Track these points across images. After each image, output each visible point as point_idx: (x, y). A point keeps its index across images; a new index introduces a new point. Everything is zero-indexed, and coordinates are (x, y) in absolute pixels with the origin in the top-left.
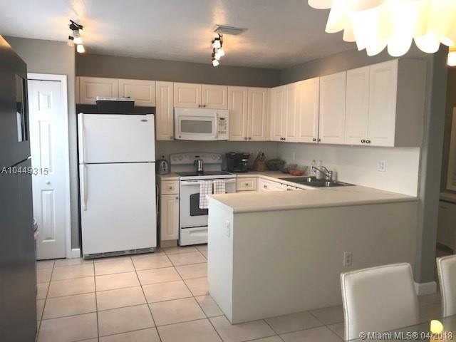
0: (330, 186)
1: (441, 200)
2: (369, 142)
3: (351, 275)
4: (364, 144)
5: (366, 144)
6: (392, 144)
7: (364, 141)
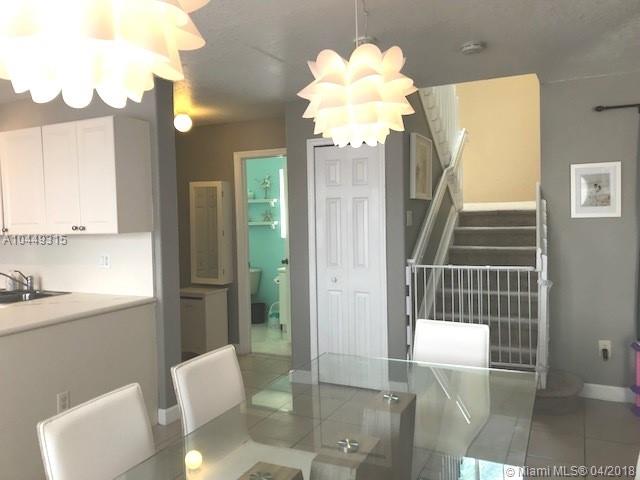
0: (30, 299)
1: (182, 297)
2: (84, 229)
3: (54, 422)
4: (76, 232)
5: (78, 232)
6: (115, 231)
7: (76, 228)
